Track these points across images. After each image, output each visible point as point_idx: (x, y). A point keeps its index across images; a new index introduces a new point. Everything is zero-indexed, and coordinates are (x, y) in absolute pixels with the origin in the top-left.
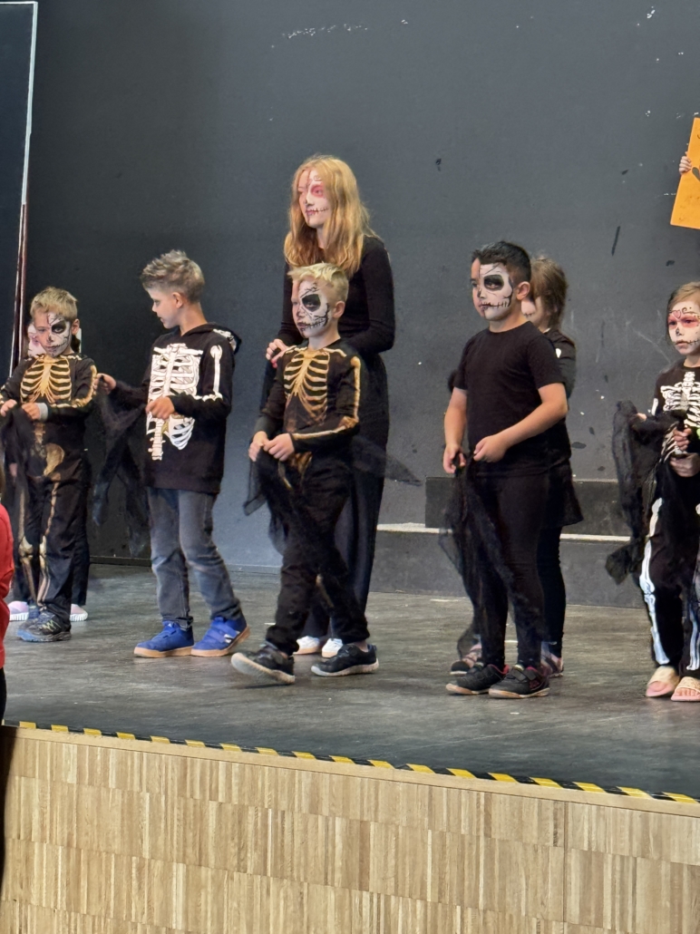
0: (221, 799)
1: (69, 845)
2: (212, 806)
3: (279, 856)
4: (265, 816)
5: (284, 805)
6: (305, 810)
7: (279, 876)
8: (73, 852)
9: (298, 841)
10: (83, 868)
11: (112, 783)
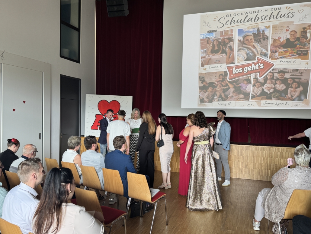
0: (274, 151)
1: (254, 156)
2: (273, 152)
3: (282, 156)
4: (280, 153)
5: (283, 151)
6: (286, 151)
7: (282, 158)
8: (254, 157)
9: (285, 155)
10: (256, 158)
11: (260, 150)
